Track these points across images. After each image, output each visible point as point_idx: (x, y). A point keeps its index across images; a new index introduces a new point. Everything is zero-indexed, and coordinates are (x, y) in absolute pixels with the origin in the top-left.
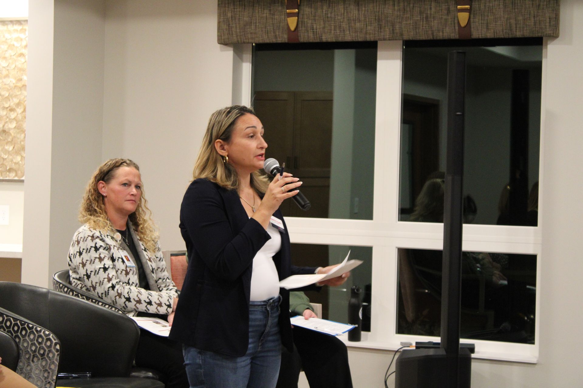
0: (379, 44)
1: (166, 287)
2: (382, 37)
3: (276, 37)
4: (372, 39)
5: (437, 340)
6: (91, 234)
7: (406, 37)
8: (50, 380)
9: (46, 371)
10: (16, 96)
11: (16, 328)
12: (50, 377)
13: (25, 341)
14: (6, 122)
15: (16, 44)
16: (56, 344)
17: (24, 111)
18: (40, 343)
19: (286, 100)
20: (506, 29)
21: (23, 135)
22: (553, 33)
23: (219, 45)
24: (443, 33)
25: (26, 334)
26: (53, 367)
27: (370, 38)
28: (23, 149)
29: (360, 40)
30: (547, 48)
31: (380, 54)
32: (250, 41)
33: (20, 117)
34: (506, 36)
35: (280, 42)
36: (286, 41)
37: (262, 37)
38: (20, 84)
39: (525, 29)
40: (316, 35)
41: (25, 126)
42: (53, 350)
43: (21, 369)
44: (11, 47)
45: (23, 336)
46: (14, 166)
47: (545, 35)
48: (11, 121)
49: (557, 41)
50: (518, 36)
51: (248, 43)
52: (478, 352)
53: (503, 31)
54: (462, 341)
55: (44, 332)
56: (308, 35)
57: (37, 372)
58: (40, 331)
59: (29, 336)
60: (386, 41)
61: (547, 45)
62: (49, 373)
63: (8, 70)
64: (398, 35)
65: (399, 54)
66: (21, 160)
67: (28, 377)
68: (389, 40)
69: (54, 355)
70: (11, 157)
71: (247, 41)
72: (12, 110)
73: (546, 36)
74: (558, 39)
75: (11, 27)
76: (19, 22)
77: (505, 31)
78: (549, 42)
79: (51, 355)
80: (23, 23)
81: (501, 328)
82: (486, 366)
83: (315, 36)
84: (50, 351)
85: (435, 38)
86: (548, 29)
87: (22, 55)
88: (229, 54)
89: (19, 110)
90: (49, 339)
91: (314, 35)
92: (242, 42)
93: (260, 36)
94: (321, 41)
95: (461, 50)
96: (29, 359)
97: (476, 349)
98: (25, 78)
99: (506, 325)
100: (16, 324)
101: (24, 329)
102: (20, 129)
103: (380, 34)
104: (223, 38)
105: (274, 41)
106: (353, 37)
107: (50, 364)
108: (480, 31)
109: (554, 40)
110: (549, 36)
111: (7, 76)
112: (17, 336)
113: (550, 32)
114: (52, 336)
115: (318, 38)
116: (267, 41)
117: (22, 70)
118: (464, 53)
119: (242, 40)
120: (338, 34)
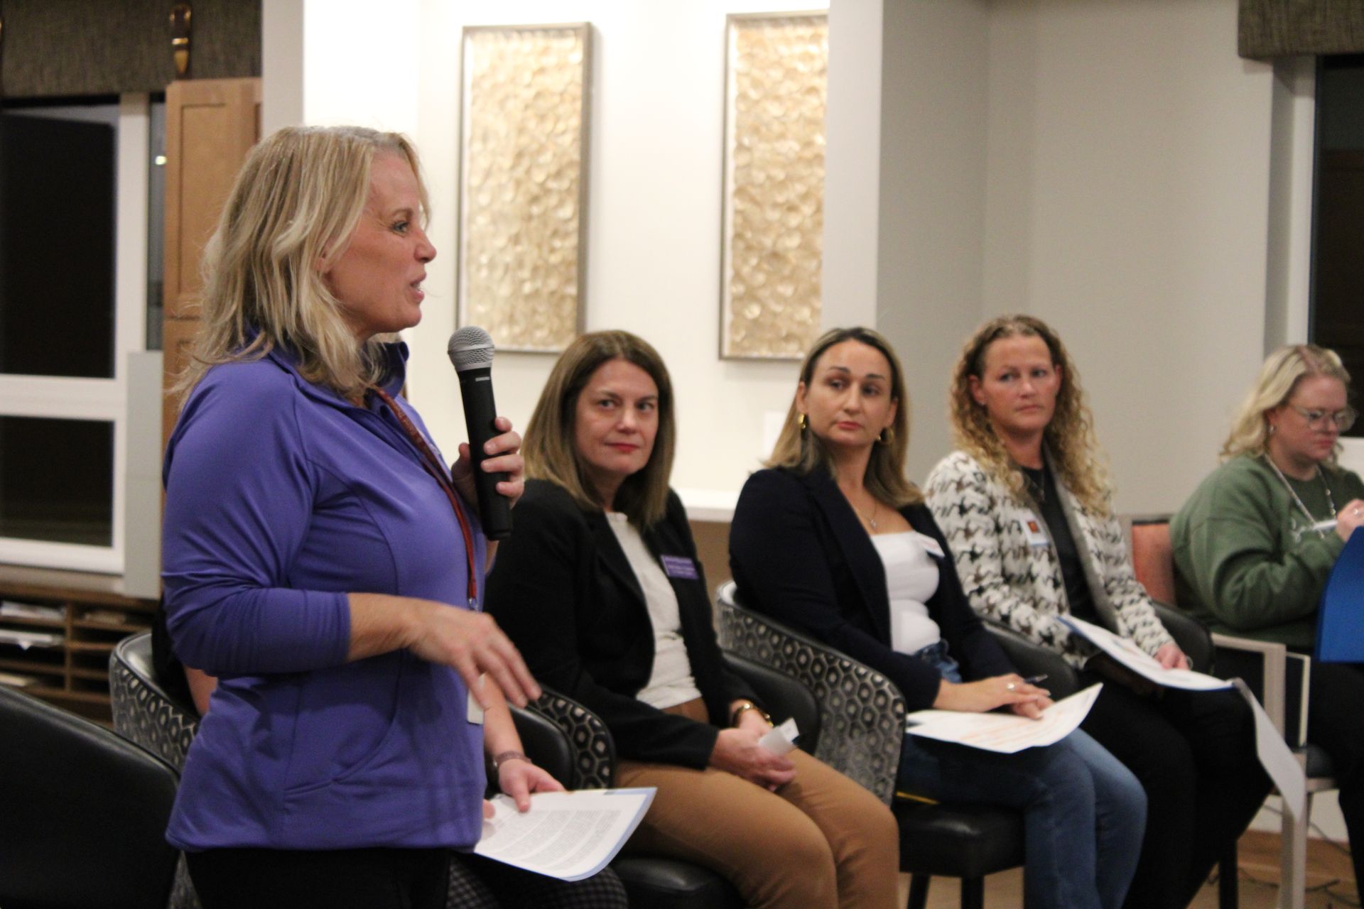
6: (956, 477)
8: (883, 775)
9: (876, 756)
10: (800, 179)
11: (818, 669)
12: (885, 770)
13: (835, 694)
14: (779, 236)
15: (801, 67)
16: (896, 702)
17: (819, 210)
18: (864, 700)
21: (814, 264)
23: (1241, 60)
25: (837, 681)
26: (890, 748)
28: (815, 291)
32: (1311, 50)
33: (809, 223)
37: (1338, 40)
38: (808, 154)
41: (820, 242)
42: (891, 715)
43: (829, 751)
44: (791, 73)
45: (833, 685)
46: (796, 329)
48: (790, 232)
51: (1308, 53)
55: (872, 679)
57: (860, 758)
58: (865, 675)
59: (843, 685)
62: (882, 760)
63: (784, 123)
66: (812, 316)
67: (841, 766)
69: (892, 725)
70: (789, 310)
71: (1305, 49)
72: (792, 208)
75: (790, 31)
76: (807, 20)
79: (886, 725)
80: (816, 21)
84: (884, 717)
87: (813, 90)
88: (1262, 80)
89: (807, 209)
90: (881, 693)
92: (1293, 52)
93: (1335, 39)
96: (842, 730)
98: (820, 140)
100: (818, 661)
101: (832, 670)
102: (808, 249)
104: (1249, 43)
107: (884, 744)
111: (782, 136)
112: (820, 686)
114: (889, 687)
116: (1350, 49)
117: (812, 123)
119: (1294, 48)
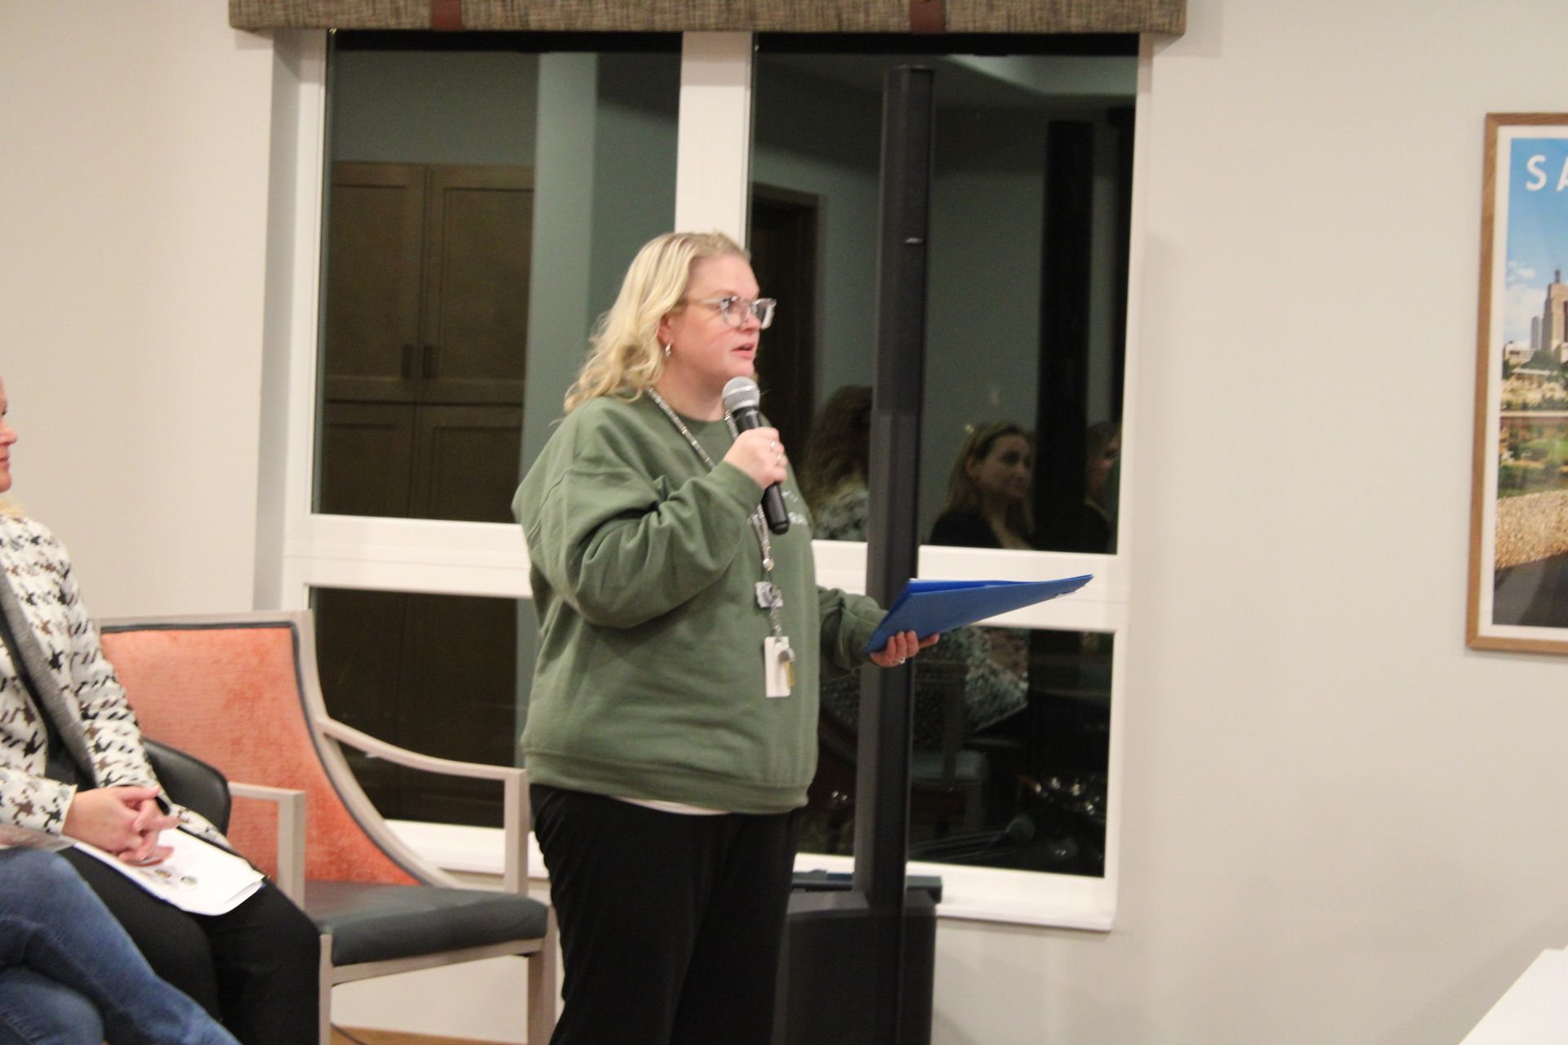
0: (688, 40)
1: (106, 707)
2: (697, 21)
3: (397, 12)
4: (670, 27)
5: (843, 865)
7: (764, 25)
19: (402, 187)
20: (1041, 9)
22: (1171, 24)
23: (233, 32)
24: (867, 14)
27: (663, 22)
29: (636, 27)
30: (1150, 65)
31: (688, 67)
32: (323, 21)
34: (1042, 28)
35: (408, 27)
36: (427, 25)
37: (356, 12)
39: (1094, 9)
40: (512, 10)
47: (1147, 28)
49: (1177, 45)
50: (1074, 30)
51: (317, 27)
52: (951, 901)
53: (1033, 15)
54: (915, 869)
56: (490, 10)
60: (706, 34)
61: (1150, 56)
64: (743, 17)
65: (742, 69)
68: (718, 30)
71: (314, 21)
73: (1151, 31)
74: (1184, 38)
77: (1037, 14)
78: (1156, 48)
81: (1008, 830)
82: (974, 939)
83: (510, 14)
85: (845, 29)
86: (1156, 13)
88: (261, 56)
91: (505, 10)
92: (301, 23)
93: (353, 10)
94: (526, 28)
95: (921, 63)
97: (946, 893)
99: (1021, 822)
103: (691, 13)
104: (244, 10)
105: (392, 23)
106: (614, 20)
108: (969, 12)
109: (1170, 43)
110: (1158, 31)
113: (1160, 21)
115: (517, 19)
116: (372, 24)
118: (930, 73)
119: (301, 19)
120: (574, 8)
